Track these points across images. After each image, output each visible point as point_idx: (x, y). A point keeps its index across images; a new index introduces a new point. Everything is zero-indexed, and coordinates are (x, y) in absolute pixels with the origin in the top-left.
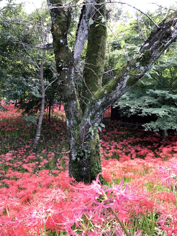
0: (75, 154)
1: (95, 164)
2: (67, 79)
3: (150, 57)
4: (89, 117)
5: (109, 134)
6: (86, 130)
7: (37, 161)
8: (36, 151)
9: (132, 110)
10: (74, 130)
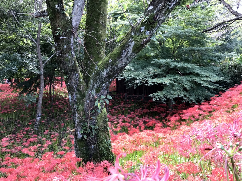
0: (81, 132)
1: (104, 140)
2: (66, 49)
3: (155, 20)
4: (94, 89)
5: (116, 108)
6: (91, 104)
7: (39, 143)
8: (37, 132)
9: (138, 82)
10: (78, 105)
